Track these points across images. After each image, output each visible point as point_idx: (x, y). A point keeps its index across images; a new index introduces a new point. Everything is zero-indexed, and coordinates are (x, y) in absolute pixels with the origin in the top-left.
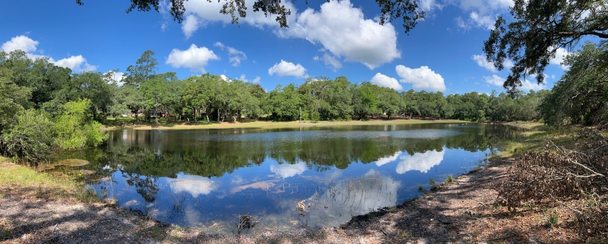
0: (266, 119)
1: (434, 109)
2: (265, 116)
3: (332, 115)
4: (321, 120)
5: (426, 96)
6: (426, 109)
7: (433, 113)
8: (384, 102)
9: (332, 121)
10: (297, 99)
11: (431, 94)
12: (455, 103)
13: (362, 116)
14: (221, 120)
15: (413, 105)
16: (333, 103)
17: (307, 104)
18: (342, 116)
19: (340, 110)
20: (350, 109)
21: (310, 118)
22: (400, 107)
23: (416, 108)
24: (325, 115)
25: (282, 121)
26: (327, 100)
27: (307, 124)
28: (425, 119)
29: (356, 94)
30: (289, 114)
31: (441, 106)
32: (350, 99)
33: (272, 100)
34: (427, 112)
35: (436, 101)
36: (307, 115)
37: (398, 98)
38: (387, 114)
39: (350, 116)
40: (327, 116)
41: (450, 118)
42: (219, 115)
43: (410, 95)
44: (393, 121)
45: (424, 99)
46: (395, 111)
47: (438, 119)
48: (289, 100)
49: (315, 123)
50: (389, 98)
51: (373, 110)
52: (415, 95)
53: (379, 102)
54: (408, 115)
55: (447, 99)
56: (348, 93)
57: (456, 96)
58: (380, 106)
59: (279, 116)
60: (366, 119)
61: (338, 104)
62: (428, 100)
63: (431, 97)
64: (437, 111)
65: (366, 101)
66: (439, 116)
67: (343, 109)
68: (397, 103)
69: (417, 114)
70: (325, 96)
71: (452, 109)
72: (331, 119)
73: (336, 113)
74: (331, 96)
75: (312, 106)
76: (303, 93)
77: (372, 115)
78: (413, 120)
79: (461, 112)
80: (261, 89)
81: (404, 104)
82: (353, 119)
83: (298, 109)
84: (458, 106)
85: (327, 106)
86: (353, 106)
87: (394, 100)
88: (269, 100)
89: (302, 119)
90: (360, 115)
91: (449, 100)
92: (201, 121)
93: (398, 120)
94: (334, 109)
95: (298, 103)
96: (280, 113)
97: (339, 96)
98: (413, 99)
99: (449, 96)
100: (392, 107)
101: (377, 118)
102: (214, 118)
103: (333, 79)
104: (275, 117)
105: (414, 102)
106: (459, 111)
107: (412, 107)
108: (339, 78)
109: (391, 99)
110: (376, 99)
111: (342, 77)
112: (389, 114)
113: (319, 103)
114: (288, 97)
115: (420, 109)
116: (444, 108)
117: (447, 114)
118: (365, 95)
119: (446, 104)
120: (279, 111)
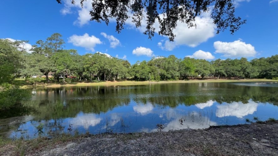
0: (132, 80)
1: (239, 71)
2: (131, 78)
3: (167, 77)
4: (161, 80)
5: (231, 63)
6: (232, 71)
7: (238, 75)
8: (199, 68)
9: (167, 80)
10: (148, 69)
11: (236, 60)
12: (260, 65)
13: (185, 77)
14: (106, 80)
15: (221, 70)
16: (167, 70)
17: (153, 71)
18: (173, 78)
19: (171, 74)
20: (178, 74)
21: (155, 79)
22: (211, 71)
23: (223, 71)
24: (163, 77)
25: (140, 81)
26: (164, 69)
27: (154, 82)
28: (231, 79)
29: (181, 65)
30: (144, 77)
31: (245, 69)
32: (178, 68)
33: (134, 69)
34: (232, 74)
35: (240, 65)
36: (153, 77)
37: (209, 65)
38: (201, 76)
39: (178, 78)
40: (164, 78)
41: (255, 78)
42: (105, 77)
43: (217, 63)
44: (206, 80)
45: (229, 65)
46: (207, 73)
47: (243, 78)
48: (144, 69)
49: (158, 82)
50: (202, 66)
51: (192, 73)
52: (221, 62)
53: (196, 68)
54: (217, 76)
55: (251, 63)
56: (176, 64)
57: (260, 59)
58: (196, 71)
59: (138, 78)
60: (188, 79)
61: (171, 71)
62: (233, 65)
63: (236, 63)
64: (242, 72)
65: (187, 69)
66: (244, 76)
67: (173, 74)
68: (208, 69)
69: (224, 75)
70: (162, 67)
71: (257, 70)
72: (166, 80)
73: (170, 76)
74: (167, 67)
75: (156, 72)
76: (151, 65)
77: (191, 77)
78: (220, 80)
79: (268, 72)
80: (129, 63)
81: (214, 70)
82: (180, 79)
83: (148, 74)
84: (263, 67)
85: (164, 72)
86: (179, 72)
87: (206, 67)
88: (133, 69)
89: (151, 80)
90: (184, 77)
91: (253, 63)
92: (94, 81)
93: (209, 80)
94: (168, 74)
95: (148, 71)
96: (139, 77)
97: (171, 66)
98: (220, 65)
99: (253, 61)
100: (205, 71)
101: (195, 79)
102: (102, 79)
103: (167, 57)
104: (136, 79)
105: (221, 67)
106: (266, 71)
107: (220, 71)
108: (171, 56)
109: (204, 66)
110: (194, 67)
111: (172, 56)
112: (203, 76)
113: (160, 71)
114: (143, 68)
115: (226, 72)
116: (248, 70)
117: (251, 74)
118: (187, 65)
119: (251, 67)
120: (138, 75)
